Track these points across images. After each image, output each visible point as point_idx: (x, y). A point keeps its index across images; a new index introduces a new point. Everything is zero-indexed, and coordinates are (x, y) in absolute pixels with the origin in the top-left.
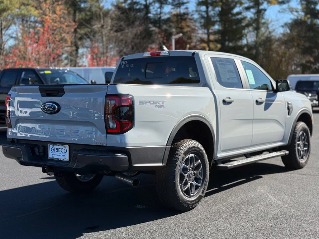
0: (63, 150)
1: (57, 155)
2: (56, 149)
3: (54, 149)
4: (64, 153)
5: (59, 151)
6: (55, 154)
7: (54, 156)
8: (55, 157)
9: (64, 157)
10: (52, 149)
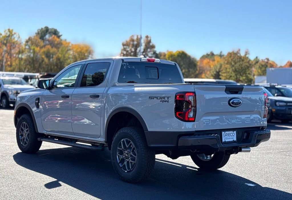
0: (231, 135)
1: (228, 139)
2: (226, 134)
3: (225, 134)
4: (232, 136)
5: (229, 135)
6: (226, 138)
7: (225, 140)
8: (227, 140)
9: (233, 139)
10: (224, 134)
